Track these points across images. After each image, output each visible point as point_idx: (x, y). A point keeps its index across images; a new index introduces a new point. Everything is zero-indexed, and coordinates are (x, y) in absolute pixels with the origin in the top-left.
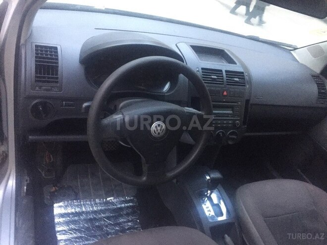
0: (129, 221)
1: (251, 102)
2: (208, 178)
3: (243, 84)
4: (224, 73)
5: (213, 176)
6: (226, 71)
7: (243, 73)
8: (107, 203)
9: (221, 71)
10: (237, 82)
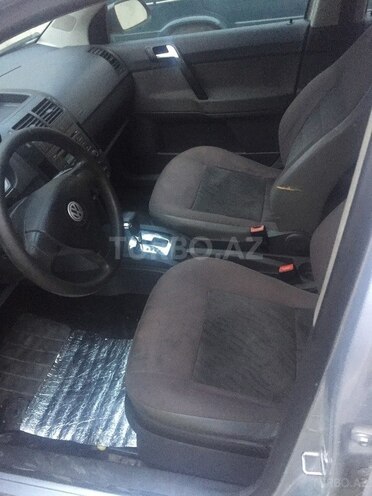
0: (100, 349)
1: (81, 122)
2: (126, 225)
3: (58, 111)
4: (34, 114)
5: (127, 219)
6: (34, 110)
7: (45, 100)
8: (60, 365)
9: (29, 115)
10: (52, 113)
